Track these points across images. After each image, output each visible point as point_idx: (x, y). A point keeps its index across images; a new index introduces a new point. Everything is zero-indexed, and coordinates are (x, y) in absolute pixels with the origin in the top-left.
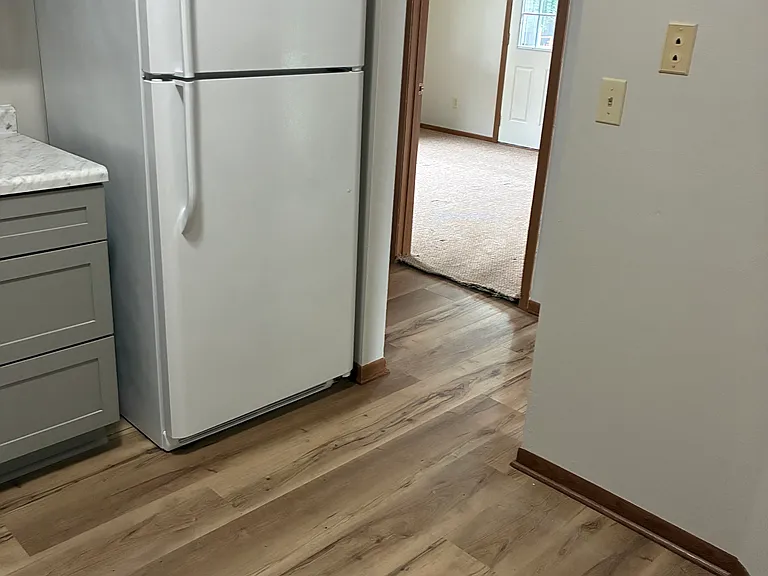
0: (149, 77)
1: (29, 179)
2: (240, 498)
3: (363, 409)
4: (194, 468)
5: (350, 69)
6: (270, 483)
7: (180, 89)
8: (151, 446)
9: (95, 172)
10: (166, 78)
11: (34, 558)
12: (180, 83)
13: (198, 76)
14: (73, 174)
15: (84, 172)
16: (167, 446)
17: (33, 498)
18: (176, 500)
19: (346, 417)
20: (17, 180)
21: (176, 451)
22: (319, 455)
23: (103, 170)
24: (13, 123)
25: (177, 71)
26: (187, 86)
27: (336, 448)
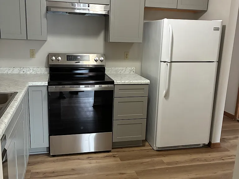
0: (161, 62)
1: (134, 81)
2: (168, 164)
3: (209, 154)
4: (160, 155)
5: (214, 62)
6: (177, 163)
7: (167, 64)
8: (152, 148)
9: (148, 81)
10: (165, 62)
11: (122, 162)
12: (167, 63)
13: (171, 62)
14: (142, 81)
15: (145, 81)
16: (155, 148)
17: (124, 151)
18: (154, 160)
19: (204, 154)
20: (131, 81)
21: (157, 151)
22: (193, 160)
23: (149, 81)
24: (134, 71)
25: (167, 61)
26: (169, 64)
27: (198, 160)
